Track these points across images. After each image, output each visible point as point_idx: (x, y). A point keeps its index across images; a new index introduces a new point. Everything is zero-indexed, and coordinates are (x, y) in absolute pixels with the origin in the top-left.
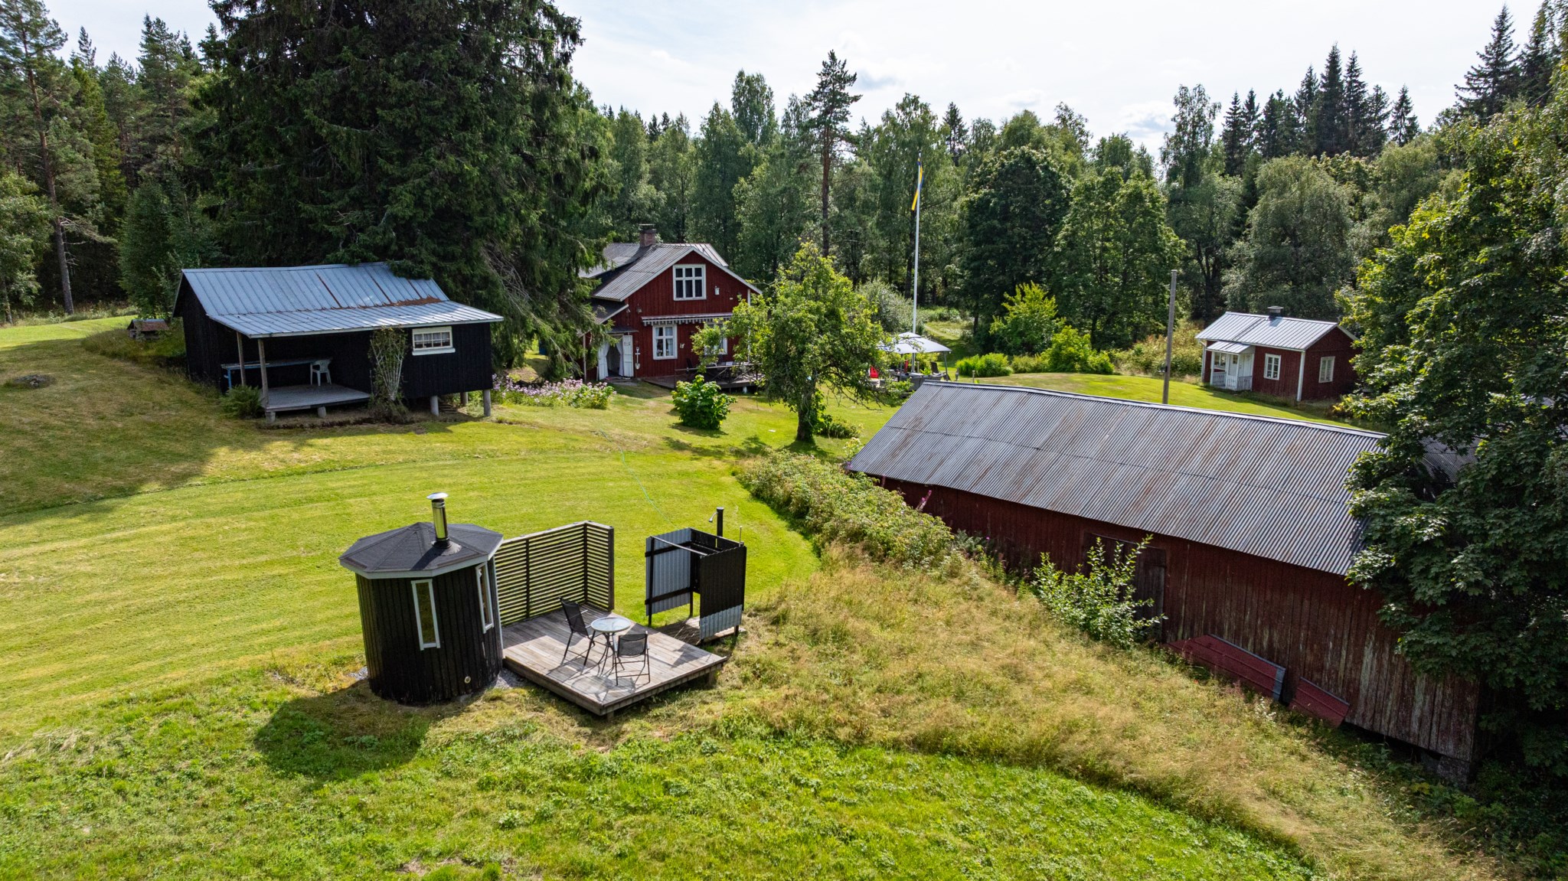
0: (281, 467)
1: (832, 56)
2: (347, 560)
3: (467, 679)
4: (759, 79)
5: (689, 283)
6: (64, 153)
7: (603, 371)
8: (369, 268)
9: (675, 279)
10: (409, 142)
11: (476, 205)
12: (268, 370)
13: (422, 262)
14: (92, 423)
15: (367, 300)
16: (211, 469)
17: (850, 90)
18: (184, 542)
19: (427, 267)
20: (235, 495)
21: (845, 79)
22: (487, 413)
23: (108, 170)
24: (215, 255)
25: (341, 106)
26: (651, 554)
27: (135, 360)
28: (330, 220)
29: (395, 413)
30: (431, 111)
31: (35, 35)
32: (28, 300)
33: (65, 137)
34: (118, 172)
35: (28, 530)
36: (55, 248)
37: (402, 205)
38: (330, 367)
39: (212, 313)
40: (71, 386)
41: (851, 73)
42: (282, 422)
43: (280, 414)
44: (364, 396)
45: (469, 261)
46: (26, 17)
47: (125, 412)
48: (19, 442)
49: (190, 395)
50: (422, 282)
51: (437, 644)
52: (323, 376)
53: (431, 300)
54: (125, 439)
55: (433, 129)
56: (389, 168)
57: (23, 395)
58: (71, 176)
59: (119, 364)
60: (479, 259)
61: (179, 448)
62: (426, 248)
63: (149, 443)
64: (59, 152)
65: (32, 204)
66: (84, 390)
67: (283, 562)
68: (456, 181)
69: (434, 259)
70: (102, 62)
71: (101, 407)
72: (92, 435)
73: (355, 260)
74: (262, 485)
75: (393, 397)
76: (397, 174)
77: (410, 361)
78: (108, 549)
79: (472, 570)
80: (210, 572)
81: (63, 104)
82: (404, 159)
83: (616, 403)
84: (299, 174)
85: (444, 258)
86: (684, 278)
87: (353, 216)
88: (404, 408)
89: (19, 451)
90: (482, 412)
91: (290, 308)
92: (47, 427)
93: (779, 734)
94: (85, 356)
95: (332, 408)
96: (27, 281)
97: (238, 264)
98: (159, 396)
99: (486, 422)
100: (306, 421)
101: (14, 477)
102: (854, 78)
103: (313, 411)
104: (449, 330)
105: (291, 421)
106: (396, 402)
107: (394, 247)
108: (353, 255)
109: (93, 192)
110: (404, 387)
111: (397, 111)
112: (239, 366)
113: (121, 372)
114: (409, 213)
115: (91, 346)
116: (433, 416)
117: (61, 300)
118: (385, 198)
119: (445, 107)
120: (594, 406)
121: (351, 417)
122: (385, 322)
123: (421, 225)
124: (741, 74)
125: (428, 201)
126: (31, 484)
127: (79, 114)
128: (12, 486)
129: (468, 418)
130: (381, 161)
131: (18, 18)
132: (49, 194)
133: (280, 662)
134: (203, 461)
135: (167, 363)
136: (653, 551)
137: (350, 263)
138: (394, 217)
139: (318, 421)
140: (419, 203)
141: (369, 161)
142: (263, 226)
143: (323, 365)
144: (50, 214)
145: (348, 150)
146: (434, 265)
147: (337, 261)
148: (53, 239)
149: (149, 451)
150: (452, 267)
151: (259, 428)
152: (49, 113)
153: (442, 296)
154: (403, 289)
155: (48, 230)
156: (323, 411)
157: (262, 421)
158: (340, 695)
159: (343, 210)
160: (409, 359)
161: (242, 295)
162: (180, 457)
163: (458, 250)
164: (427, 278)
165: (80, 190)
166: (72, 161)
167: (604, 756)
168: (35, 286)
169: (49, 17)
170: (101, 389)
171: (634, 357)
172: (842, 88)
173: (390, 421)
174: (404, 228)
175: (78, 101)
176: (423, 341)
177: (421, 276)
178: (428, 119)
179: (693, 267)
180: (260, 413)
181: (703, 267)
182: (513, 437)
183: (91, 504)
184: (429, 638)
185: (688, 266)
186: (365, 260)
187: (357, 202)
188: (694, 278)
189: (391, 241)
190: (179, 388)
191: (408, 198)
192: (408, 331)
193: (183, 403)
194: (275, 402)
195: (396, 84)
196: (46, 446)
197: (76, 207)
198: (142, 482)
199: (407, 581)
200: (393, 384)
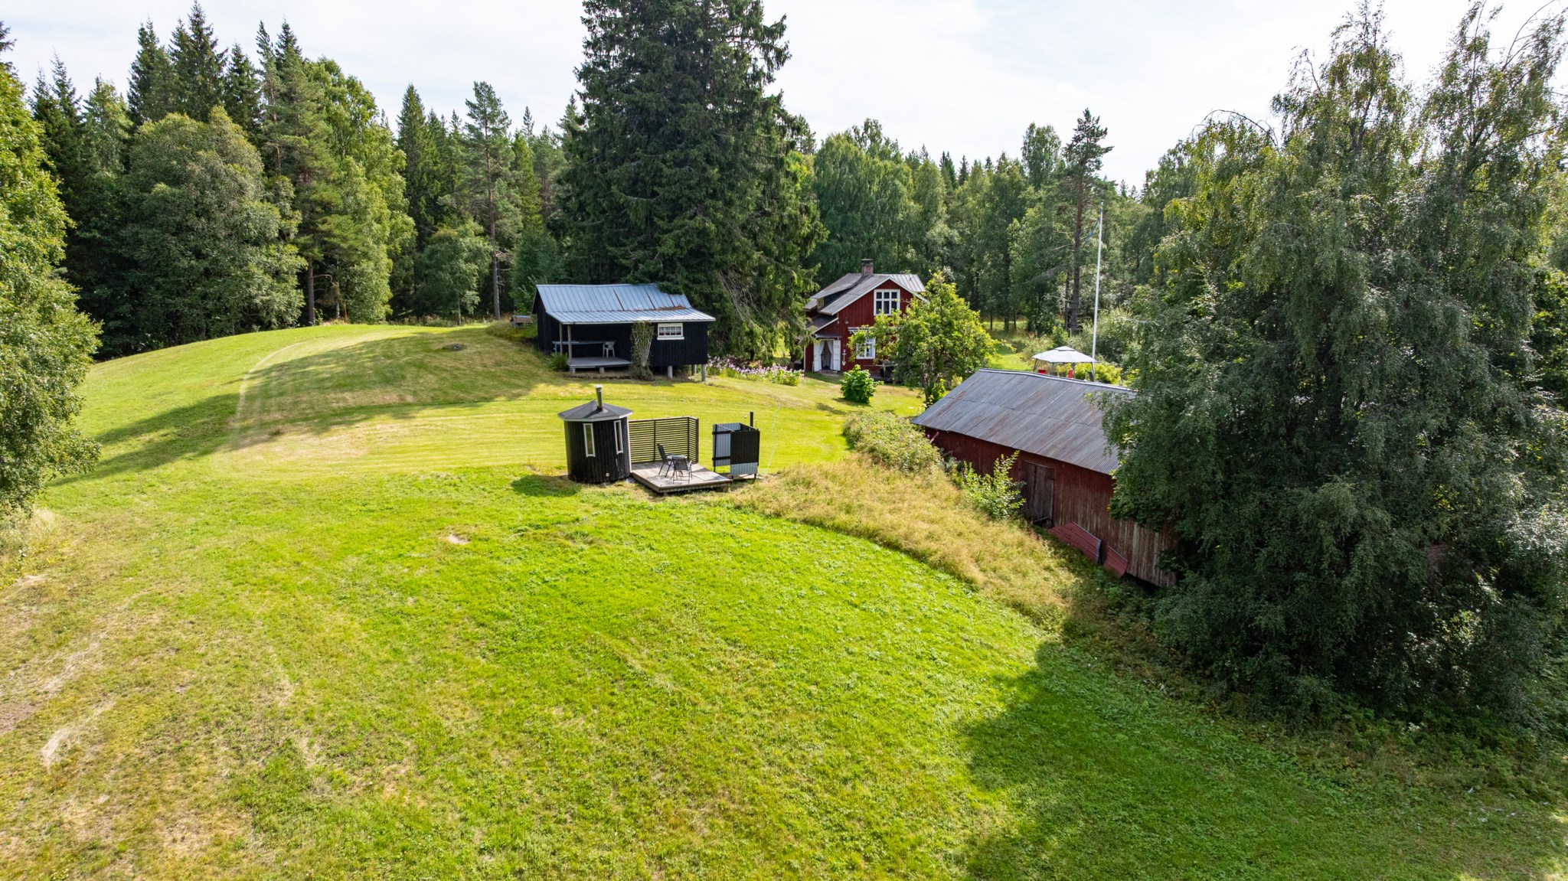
0: (569, 395)
1: (1087, 114)
2: (561, 415)
3: (608, 475)
4: (1048, 130)
5: (887, 303)
6: (504, 204)
7: (817, 366)
8: (646, 287)
9: (875, 300)
10: (676, 208)
11: (717, 246)
12: (573, 346)
13: (677, 283)
14: (480, 368)
15: (640, 307)
16: (533, 393)
17: (1102, 143)
18: (509, 422)
19: (680, 287)
20: (541, 405)
21: (1096, 134)
22: (703, 380)
23: (531, 215)
24: (562, 277)
25: (634, 186)
26: (715, 434)
27: (510, 339)
28: (625, 256)
29: (644, 374)
30: (690, 188)
31: (493, 122)
32: (471, 310)
33: (504, 192)
34: (538, 216)
35: (441, 411)
36: (491, 273)
37: (667, 248)
38: (615, 346)
39: (549, 311)
40: (474, 350)
41: (1102, 128)
42: (578, 375)
43: (578, 370)
44: (627, 363)
45: (710, 283)
46: (489, 110)
47: (498, 364)
48: (444, 375)
49: (533, 358)
50: (677, 296)
51: (594, 455)
52: (610, 351)
53: (680, 308)
54: (493, 376)
55: (690, 199)
56: (660, 223)
57: (452, 354)
58: (506, 220)
59: (502, 341)
60: (717, 282)
61: (519, 382)
62: (681, 277)
63: (505, 379)
64: (499, 204)
65: (481, 243)
66: (480, 353)
67: (552, 433)
68: (703, 233)
69: (686, 282)
70: (537, 132)
71: (485, 361)
72: (478, 374)
73: (637, 282)
74: (556, 402)
75: (644, 364)
76: (665, 227)
77: (656, 344)
78: (473, 421)
79: (612, 422)
80: (516, 433)
81: (504, 169)
82: (671, 219)
83: (802, 382)
84: (611, 227)
85: (694, 281)
86: (883, 300)
87: (640, 253)
88: (649, 371)
89: (444, 379)
90: (700, 378)
91: (593, 309)
92: (458, 369)
93: (738, 508)
94: (486, 336)
95: (608, 369)
96: (472, 296)
97: (576, 283)
98: (517, 357)
99: (702, 384)
100: (591, 374)
101: (439, 389)
102: (1105, 132)
103: (596, 369)
104: (681, 325)
105: (583, 374)
106: (646, 368)
107: (661, 274)
108: (636, 279)
109: (519, 232)
110: (651, 359)
111: (667, 188)
112: (559, 343)
113: (502, 345)
114: (671, 252)
115: (489, 332)
116: (669, 379)
117: (492, 311)
118: (657, 242)
119: (698, 184)
120: (785, 383)
121: (618, 375)
122: (643, 318)
123: (680, 259)
124: (1032, 126)
125: (682, 244)
126: (446, 393)
127: (513, 176)
128: (438, 393)
129: (692, 381)
130: (656, 219)
131: (484, 112)
132: (490, 234)
133: (532, 462)
134: (529, 390)
135: (526, 341)
136: (716, 432)
137: (633, 283)
138: (663, 255)
139: (599, 376)
140: (677, 245)
141: (649, 220)
142: (589, 259)
143: (610, 345)
144: (491, 248)
145: (636, 210)
146: (686, 286)
147: (627, 282)
148: (491, 266)
149: (504, 383)
150: (697, 287)
151: (565, 377)
152: (496, 175)
153: (687, 304)
154: (666, 300)
155: (488, 260)
156: (602, 370)
157: (568, 373)
158: (554, 479)
159: (633, 250)
160: (655, 341)
161: (568, 301)
162: (519, 386)
163: (701, 276)
164: (680, 294)
165: (510, 230)
166: (507, 210)
167: (652, 504)
168: (477, 300)
169: (502, 109)
170: (488, 352)
171: (842, 356)
172: (1096, 141)
173: (640, 378)
174: (669, 262)
175: (515, 166)
176: (665, 331)
177: (676, 292)
178: (687, 192)
179: (890, 291)
180: (567, 369)
181: (898, 292)
182: (711, 392)
183: (474, 403)
184: (590, 452)
185: (887, 291)
186: (642, 282)
187: (643, 245)
188: (890, 300)
189: (659, 270)
190: (530, 354)
191: (671, 242)
192: (655, 325)
193: (529, 362)
194: (574, 364)
195: (666, 171)
196: (456, 377)
197: (505, 243)
198: (497, 396)
199: (582, 423)
200: (644, 355)
